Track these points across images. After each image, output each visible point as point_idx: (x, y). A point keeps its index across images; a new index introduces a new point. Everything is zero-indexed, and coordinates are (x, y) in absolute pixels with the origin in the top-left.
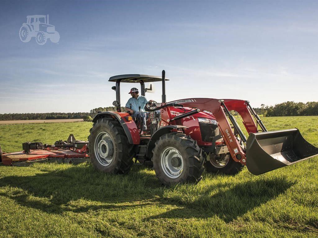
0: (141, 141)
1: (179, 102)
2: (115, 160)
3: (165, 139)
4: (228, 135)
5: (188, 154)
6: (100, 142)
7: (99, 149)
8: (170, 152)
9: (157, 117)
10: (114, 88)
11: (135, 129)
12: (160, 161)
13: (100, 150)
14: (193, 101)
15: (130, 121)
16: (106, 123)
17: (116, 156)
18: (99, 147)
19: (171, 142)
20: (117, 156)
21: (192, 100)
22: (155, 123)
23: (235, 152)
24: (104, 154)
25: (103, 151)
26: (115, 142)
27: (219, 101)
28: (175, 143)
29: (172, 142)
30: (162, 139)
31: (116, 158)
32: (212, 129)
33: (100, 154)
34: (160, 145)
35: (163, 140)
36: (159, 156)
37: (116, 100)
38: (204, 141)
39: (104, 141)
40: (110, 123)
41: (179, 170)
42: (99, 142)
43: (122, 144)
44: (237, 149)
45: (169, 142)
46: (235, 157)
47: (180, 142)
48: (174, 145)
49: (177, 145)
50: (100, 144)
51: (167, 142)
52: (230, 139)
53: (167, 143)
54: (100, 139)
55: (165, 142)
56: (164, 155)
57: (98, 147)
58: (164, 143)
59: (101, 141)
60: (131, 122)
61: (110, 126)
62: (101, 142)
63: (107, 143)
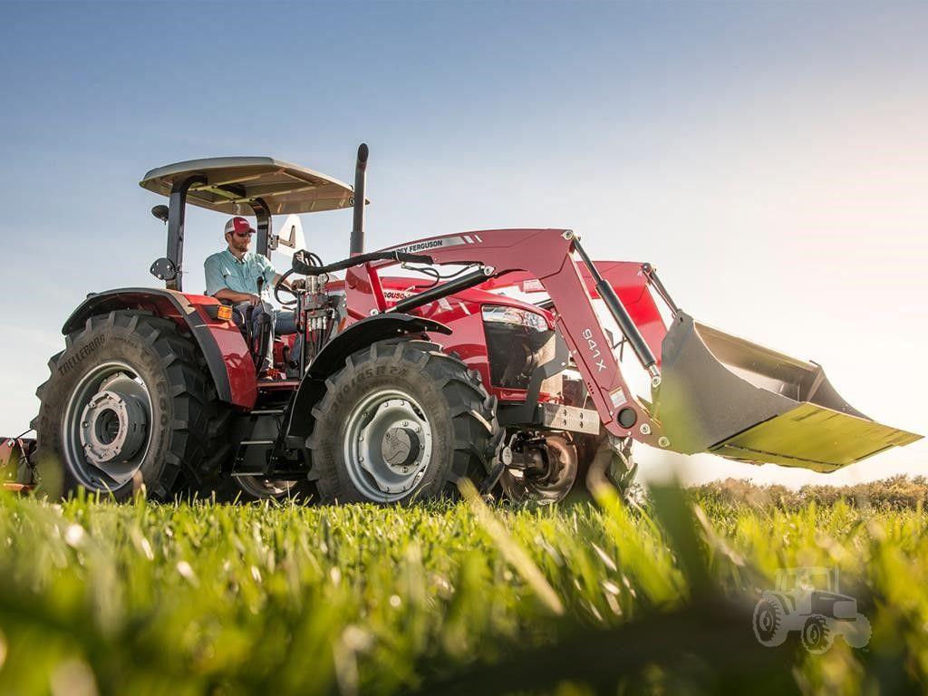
0: (260, 396)
1: (419, 247)
2: (156, 460)
3: (365, 363)
4: (591, 348)
5: (453, 403)
6: (92, 403)
7: (84, 427)
8: (382, 410)
9: (330, 305)
10: (161, 212)
11: (237, 356)
12: (342, 445)
13: (91, 435)
14: (470, 241)
15: (222, 321)
16: (126, 326)
17: (161, 445)
18: (84, 423)
19: (388, 372)
20: (164, 448)
21: (467, 238)
22: (319, 326)
23: (614, 403)
24: (105, 447)
25: (101, 437)
26: (160, 392)
27: (564, 235)
28: (404, 372)
29: (395, 369)
30: (355, 363)
31: (159, 451)
32: (527, 349)
33: (87, 449)
34: (347, 386)
35: (359, 367)
36: (336, 428)
37: (165, 256)
38: (501, 386)
39: (111, 394)
40: (145, 325)
41: (408, 476)
42: (87, 400)
43: (186, 401)
44: (621, 393)
45: (381, 369)
46: (615, 419)
47: (424, 365)
48: (398, 381)
49: (413, 376)
50: (91, 410)
51: (374, 371)
52: (598, 360)
53: (374, 374)
54: (95, 388)
55: (367, 372)
56: (355, 424)
57: (83, 419)
58: (361, 378)
59: (95, 398)
60: (225, 326)
61: (145, 334)
62: (97, 402)
63: (123, 404)
